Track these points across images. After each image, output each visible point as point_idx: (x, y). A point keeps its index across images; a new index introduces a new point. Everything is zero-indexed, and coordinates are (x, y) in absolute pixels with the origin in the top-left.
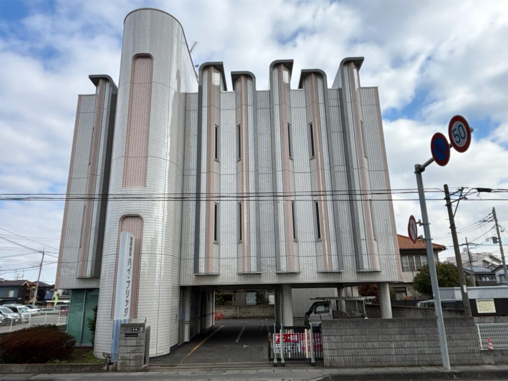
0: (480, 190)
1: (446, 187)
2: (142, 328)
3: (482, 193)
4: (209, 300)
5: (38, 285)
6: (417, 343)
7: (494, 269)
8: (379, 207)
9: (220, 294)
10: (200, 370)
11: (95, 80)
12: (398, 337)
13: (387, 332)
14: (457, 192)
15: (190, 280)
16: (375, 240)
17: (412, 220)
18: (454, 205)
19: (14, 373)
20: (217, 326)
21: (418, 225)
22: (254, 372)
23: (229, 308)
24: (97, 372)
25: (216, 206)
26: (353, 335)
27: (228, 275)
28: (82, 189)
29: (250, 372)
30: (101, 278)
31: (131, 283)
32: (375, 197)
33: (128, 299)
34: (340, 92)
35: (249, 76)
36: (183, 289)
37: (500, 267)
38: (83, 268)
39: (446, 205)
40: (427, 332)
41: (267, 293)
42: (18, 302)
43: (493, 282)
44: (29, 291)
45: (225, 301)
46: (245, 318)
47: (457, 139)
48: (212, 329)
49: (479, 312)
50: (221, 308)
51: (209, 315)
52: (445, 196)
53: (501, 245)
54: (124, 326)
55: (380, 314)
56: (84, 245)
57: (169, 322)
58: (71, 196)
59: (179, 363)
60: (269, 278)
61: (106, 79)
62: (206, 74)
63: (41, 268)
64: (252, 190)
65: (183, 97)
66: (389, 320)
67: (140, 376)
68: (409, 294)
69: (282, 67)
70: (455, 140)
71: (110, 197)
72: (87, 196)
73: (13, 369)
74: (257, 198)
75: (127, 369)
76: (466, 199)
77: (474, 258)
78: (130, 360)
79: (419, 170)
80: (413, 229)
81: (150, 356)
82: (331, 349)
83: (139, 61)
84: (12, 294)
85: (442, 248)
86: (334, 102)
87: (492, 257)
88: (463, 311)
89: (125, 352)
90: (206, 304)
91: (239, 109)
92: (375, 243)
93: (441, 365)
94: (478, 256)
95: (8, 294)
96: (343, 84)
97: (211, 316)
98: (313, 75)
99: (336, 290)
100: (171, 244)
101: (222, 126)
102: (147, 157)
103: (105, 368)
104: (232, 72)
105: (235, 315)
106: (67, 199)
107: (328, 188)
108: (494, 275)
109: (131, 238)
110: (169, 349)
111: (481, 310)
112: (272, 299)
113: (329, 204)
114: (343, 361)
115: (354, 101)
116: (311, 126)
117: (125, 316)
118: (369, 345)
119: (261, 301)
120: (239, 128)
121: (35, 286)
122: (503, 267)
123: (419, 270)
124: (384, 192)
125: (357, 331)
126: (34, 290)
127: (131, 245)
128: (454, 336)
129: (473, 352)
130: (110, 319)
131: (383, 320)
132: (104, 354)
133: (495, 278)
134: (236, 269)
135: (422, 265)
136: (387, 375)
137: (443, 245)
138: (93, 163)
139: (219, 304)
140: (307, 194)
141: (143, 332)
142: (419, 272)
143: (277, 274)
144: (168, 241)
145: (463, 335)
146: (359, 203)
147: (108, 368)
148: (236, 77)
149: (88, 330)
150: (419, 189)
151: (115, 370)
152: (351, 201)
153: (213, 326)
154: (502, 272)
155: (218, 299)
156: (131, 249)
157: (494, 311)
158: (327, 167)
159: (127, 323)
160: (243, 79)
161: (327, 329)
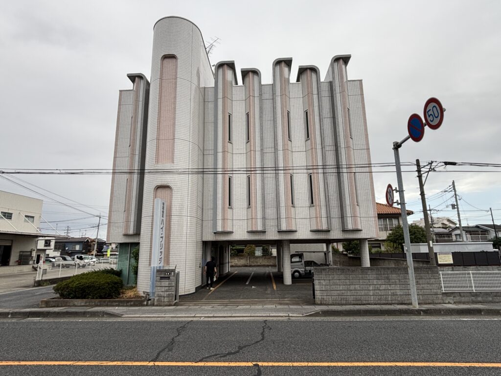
0: (446, 163)
1: (418, 161)
2: (173, 273)
3: (448, 166)
4: (226, 252)
5: (96, 241)
6: (390, 287)
7: (451, 229)
8: (362, 178)
9: (234, 248)
10: (219, 305)
11: (133, 78)
12: (375, 282)
13: (366, 277)
14: (427, 165)
15: (210, 237)
16: (358, 205)
17: (390, 188)
18: (424, 176)
19: (76, 306)
20: (232, 271)
21: (394, 192)
22: (260, 307)
23: (242, 259)
24: (139, 306)
25: (230, 179)
26: (339, 280)
27: (240, 233)
28: (124, 166)
29: (257, 307)
30: (141, 235)
31: (164, 238)
32: (358, 170)
33: (162, 250)
34: (331, 84)
35: (255, 72)
36: (205, 243)
37: (457, 228)
38: (127, 227)
39: (418, 176)
40: (399, 278)
41: (270, 247)
42: (83, 253)
43: (449, 240)
44: (90, 246)
45: (238, 253)
46: (254, 266)
47: (431, 118)
48: (229, 274)
49: (439, 263)
50: (235, 259)
51: (226, 263)
52: (416, 169)
53: (458, 211)
54: (159, 271)
55: (361, 264)
56: (127, 210)
57: (194, 268)
58: (117, 171)
59: (202, 299)
60: (272, 235)
61: (141, 77)
62: (221, 71)
63: (98, 228)
64: (258, 165)
65: (202, 90)
66: (368, 268)
67: (172, 309)
68: (383, 249)
69: (283, 64)
70: (429, 119)
71: (146, 171)
72: (128, 171)
73: (76, 303)
74: (262, 172)
75: (162, 304)
76: (435, 171)
77: (435, 221)
78: (164, 297)
79: (397, 146)
80: (390, 195)
81: (180, 294)
82: (321, 290)
83: (166, 61)
84: (78, 248)
85: (410, 213)
86: (325, 93)
87: (449, 220)
88: (429, 262)
89: (160, 291)
90: (223, 255)
91: (248, 100)
92: (357, 207)
93: (411, 304)
94: (438, 219)
95: (75, 248)
96: (334, 78)
97: (228, 264)
98: (308, 71)
99: (324, 245)
100: (194, 208)
101: (234, 114)
102: (174, 139)
103: (145, 303)
104: (241, 69)
105: (246, 264)
106: (114, 173)
107: (320, 163)
108: (451, 234)
109: (163, 204)
110: (194, 289)
111: (440, 261)
112: (274, 252)
113: (321, 176)
114: (331, 300)
115: (342, 92)
116: (307, 113)
117: (160, 263)
118: (352, 287)
119: (266, 254)
120: (248, 115)
121: (95, 241)
122: (459, 229)
123: (391, 230)
124: (365, 166)
125: (342, 277)
126: (94, 244)
127: (163, 209)
128: (421, 281)
129: (436, 294)
130: (148, 266)
131: (363, 268)
132: (144, 292)
133: (452, 237)
134: (246, 228)
135: (394, 226)
136: (367, 311)
137: (411, 210)
138: (132, 146)
139: (233, 256)
140: (302, 168)
141: (174, 276)
142: (391, 232)
143: (278, 232)
144: (192, 206)
145: (428, 280)
146: (345, 175)
147: (147, 303)
148: (245, 73)
149: (132, 274)
150: (396, 163)
151: (153, 305)
152: (339, 173)
153: (229, 272)
154: (458, 232)
155: (232, 252)
156: (163, 212)
157: (452, 262)
158: (319, 147)
159: (162, 269)
160: (251, 74)
161: (318, 275)
